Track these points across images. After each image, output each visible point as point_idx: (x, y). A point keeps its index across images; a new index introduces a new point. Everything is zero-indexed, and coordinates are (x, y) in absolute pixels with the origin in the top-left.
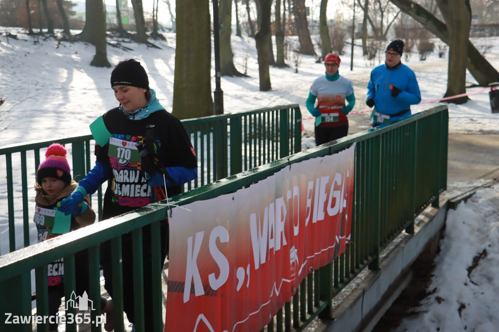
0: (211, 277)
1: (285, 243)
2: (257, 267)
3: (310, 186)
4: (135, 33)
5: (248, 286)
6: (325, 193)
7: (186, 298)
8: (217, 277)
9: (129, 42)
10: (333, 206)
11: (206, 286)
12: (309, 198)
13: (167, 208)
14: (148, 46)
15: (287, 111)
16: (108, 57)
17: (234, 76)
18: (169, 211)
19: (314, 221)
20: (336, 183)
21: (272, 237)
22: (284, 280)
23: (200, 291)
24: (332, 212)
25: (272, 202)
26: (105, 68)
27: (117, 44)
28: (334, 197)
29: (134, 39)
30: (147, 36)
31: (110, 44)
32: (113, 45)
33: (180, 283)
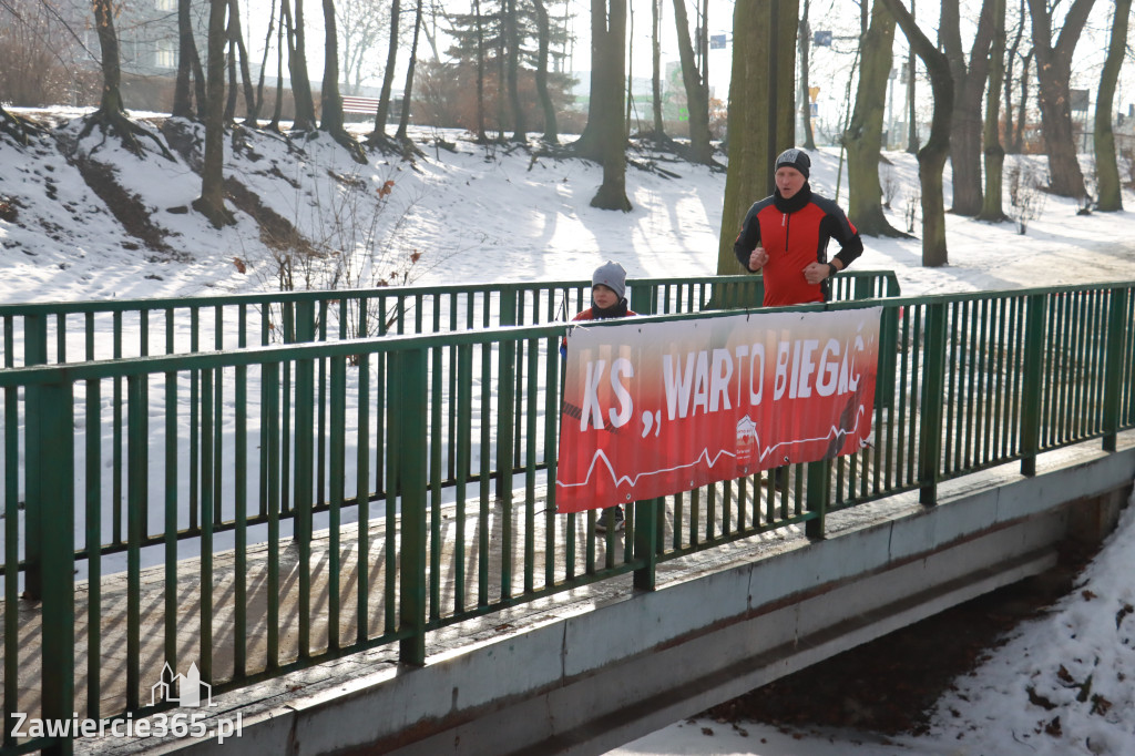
0: (612, 412)
1: (727, 406)
2: (671, 417)
3: (784, 347)
4: (689, 141)
5: (657, 434)
6: (811, 362)
7: (584, 426)
8: (619, 412)
9: (674, 161)
10: (826, 382)
11: (607, 421)
12: (783, 363)
13: (566, 327)
14: (713, 171)
15: (870, 281)
16: (628, 190)
17: (882, 236)
18: (568, 330)
19: (792, 395)
20: (830, 352)
21: (701, 391)
22: (722, 451)
23: (599, 425)
24: (824, 391)
25: (704, 350)
26: (620, 212)
27: (648, 164)
28: (828, 370)
29: (684, 153)
30: (714, 150)
31: (634, 164)
32: (640, 167)
33: (576, 408)
